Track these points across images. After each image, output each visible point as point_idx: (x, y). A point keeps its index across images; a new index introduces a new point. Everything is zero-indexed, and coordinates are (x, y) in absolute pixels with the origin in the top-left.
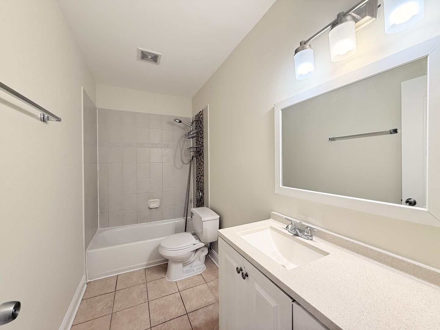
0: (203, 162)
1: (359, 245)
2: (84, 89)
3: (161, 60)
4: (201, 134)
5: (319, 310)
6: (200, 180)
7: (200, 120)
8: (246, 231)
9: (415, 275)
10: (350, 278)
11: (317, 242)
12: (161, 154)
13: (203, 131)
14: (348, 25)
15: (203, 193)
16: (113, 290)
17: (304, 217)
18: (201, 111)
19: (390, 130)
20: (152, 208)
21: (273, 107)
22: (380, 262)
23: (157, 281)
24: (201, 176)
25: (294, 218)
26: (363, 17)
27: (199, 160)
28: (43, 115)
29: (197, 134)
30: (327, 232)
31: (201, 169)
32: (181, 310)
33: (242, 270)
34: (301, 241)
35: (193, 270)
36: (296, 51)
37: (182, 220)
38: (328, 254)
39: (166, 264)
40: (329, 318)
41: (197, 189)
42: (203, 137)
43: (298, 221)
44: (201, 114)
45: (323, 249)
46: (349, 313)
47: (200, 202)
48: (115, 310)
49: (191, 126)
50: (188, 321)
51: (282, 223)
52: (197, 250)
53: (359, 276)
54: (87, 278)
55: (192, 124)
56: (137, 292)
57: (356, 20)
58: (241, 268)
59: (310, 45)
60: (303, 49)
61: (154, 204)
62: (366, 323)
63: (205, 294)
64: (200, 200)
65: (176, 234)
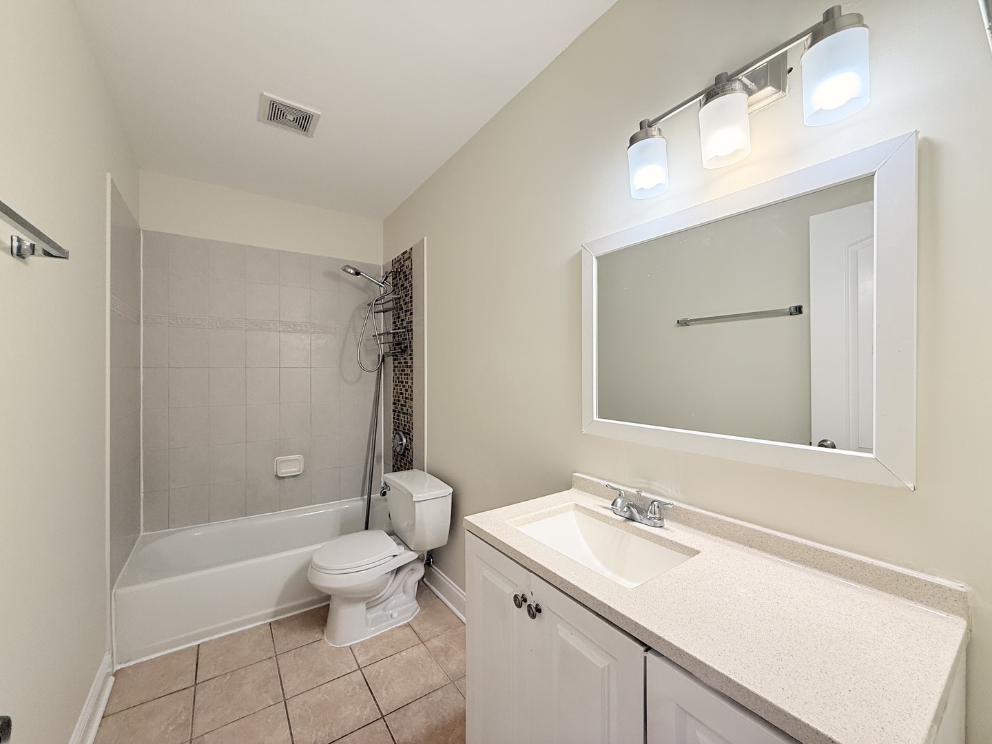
0: (410, 367)
1: (755, 530)
2: (112, 181)
3: (318, 128)
4: (406, 303)
5: (703, 660)
6: (402, 409)
7: (404, 273)
8: (526, 516)
9: (855, 579)
10: (746, 594)
11: (674, 531)
12: (308, 347)
13: (411, 297)
14: (734, 99)
15: (410, 439)
16: (191, 682)
17: (644, 481)
18: (406, 252)
19: (790, 308)
20: (283, 478)
21: (578, 250)
22: (792, 560)
23: (304, 649)
24: (406, 398)
25: (623, 485)
26: (761, 88)
27: (400, 363)
28: (19, 240)
29: (396, 303)
30: (692, 508)
31: (407, 382)
32: (367, 712)
33: (525, 600)
34: (643, 530)
35: (391, 615)
36: (633, 141)
37: (358, 504)
38: (698, 552)
39: (324, 606)
40: (723, 672)
41: (395, 430)
42: (410, 310)
43: (634, 491)
44: (407, 259)
45: (687, 545)
46: (756, 658)
47: (403, 460)
48: (198, 730)
49: (383, 283)
50: (386, 734)
51: (598, 496)
52: (398, 570)
53: (761, 590)
54: (115, 660)
55: (386, 279)
56: (254, 682)
57: (750, 93)
58: (523, 595)
59: (659, 130)
60: (647, 136)
61: (290, 466)
62: (788, 674)
63: (421, 667)
64: (403, 455)
65: (343, 537)
